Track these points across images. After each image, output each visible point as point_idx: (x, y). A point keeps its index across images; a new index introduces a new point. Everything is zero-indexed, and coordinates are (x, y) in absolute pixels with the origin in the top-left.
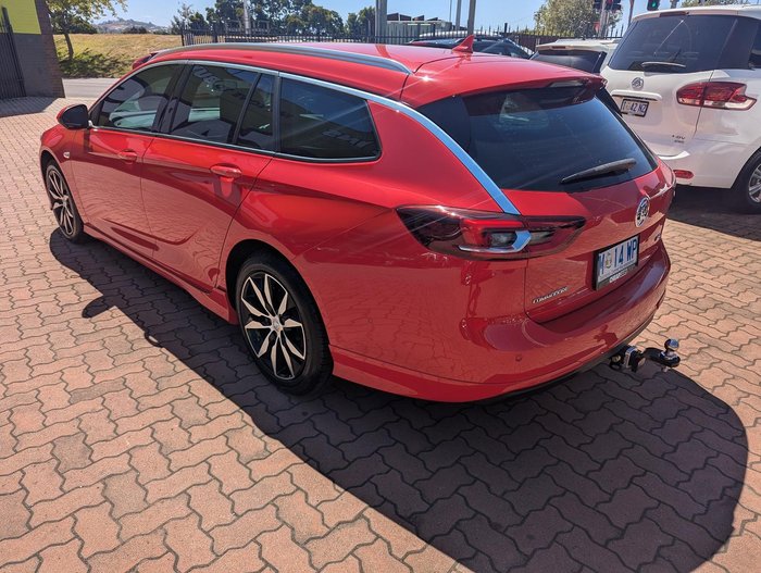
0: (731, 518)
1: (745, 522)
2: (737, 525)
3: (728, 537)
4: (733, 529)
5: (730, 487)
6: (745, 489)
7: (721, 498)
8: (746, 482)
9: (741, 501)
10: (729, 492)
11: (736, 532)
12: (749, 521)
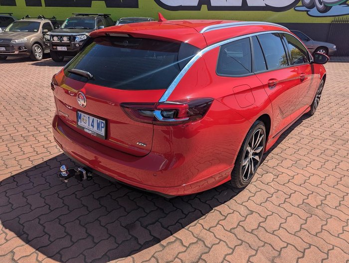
0: (11, 230)
1: (6, 234)
2: (7, 231)
3: (4, 225)
4: (6, 228)
5: (27, 237)
6: (23, 243)
7: (23, 231)
8: (27, 245)
9: (18, 238)
10: (25, 236)
11: (4, 229)
12: (6, 236)
